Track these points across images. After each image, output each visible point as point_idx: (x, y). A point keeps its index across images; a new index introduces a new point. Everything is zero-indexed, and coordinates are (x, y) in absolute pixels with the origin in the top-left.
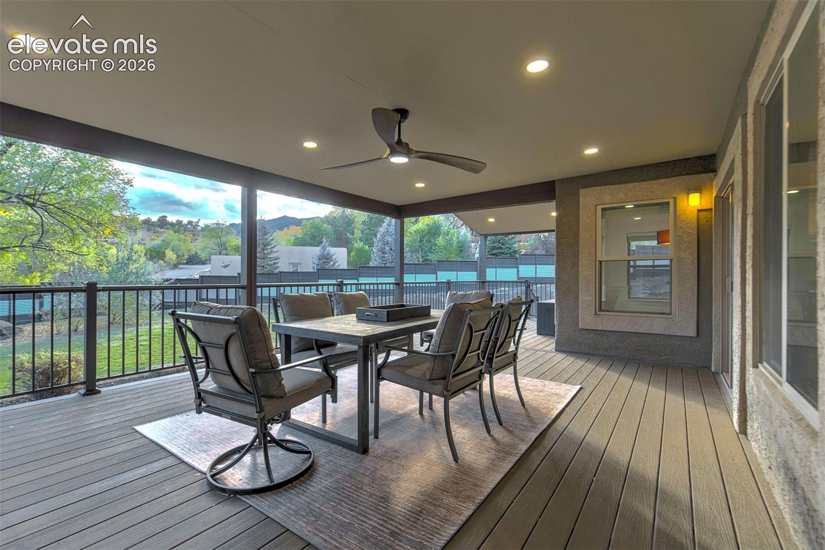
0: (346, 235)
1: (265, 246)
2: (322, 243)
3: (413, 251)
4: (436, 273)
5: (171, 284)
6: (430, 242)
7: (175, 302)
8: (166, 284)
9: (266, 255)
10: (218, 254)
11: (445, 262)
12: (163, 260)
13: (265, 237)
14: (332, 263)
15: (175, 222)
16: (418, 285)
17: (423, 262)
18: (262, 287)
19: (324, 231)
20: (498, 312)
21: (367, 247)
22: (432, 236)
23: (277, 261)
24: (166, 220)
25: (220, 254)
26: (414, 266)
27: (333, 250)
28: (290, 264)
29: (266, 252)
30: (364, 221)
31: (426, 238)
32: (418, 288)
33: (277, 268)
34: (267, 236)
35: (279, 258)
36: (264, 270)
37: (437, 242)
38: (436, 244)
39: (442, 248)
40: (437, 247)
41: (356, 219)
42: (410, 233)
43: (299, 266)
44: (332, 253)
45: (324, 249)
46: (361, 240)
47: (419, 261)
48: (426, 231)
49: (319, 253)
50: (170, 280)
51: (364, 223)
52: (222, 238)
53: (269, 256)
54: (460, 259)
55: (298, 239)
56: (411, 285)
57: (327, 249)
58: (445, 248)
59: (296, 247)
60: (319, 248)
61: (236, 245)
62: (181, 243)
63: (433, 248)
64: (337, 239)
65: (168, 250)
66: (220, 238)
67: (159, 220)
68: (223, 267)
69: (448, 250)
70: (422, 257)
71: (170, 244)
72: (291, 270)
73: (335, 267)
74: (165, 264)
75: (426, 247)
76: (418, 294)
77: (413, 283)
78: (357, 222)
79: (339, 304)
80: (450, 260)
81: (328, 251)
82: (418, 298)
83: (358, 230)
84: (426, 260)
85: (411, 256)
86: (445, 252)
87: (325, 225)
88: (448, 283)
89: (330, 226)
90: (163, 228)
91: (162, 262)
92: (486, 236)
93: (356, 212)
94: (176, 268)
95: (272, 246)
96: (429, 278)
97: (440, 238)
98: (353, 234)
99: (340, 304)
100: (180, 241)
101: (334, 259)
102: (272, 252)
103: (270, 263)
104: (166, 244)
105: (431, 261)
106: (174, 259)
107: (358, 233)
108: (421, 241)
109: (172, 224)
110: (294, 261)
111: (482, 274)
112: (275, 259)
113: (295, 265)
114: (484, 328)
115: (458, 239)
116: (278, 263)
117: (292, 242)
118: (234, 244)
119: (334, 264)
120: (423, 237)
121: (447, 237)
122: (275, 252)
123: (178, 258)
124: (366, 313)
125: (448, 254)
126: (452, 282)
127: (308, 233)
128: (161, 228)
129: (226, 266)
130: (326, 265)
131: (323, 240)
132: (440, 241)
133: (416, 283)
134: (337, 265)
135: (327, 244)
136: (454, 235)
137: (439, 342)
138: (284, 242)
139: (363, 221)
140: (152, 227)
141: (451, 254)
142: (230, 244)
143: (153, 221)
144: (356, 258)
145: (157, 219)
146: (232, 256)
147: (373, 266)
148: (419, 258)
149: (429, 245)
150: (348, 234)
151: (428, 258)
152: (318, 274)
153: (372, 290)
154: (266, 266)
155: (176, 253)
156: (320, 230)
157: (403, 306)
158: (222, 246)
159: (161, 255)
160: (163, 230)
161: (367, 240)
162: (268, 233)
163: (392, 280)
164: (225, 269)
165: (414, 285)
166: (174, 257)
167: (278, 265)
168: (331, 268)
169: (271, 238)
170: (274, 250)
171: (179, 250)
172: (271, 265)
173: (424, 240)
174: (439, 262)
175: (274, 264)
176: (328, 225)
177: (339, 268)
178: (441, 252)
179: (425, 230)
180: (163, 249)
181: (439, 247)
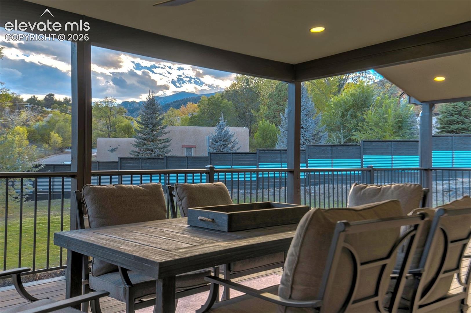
0: (250, 111)
1: (154, 126)
2: (219, 123)
3: (332, 130)
4: (361, 158)
5: (40, 170)
6: (356, 117)
7: (50, 192)
8: (35, 171)
9: (155, 136)
10: (107, 136)
11: (374, 143)
12: (48, 143)
13: (154, 115)
14: (230, 146)
15: (62, 101)
16: (335, 173)
17: (345, 142)
18: (99, 175)
19: (224, 107)
20: (416, 227)
21: (274, 126)
22: (359, 109)
23: (168, 144)
24: (53, 98)
25: (109, 136)
26: (330, 148)
27: (231, 130)
28: (183, 146)
29: (155, 133)
30: (272, 94)
31: (350, 112)
32: (335, 178)
33: (169, 151)
34: (157, 115)
35: (170, 140)
36: (153, 155)
37: (365, 116)
38: (364, 119)
39: (373, 124)
40: (365, 123)
41: (262, 92)
42: (329, 106)
43: (193, 149)
44: (230, 133)
45: (221, 128)
46: (267, 117)
47: (340, 142)
48: (351, 103)
49: (215, 134)
50: (40, 165)
51: (271, 96)
52: (111, 118)
53: (159, 138)
54: (398, 139)
55: (194, 117)
56: (326, 173)
57: (225, 129)
58: (377, 124)
59: (189, 127)
60: (216, 128)
61: (125, 126)
62: (67, 124)
63: (359, 124)
64: (240, 117)
65: (53, 132)
66: (109, 118)
67: (46, 98)
68: (109, 151)
69: (381, 127)
70: (344, 138)
71: (55, 125)
72: (185, 154)
73: (235, 150)
74: (50, 148)
75: (351, 124)
76: (335, 186)
77: (328, 170)
78: (264, 96)
79: (181, 201)
80: (384, 140)
81: (226, 131)
82: (336, 190)
83: (264, 106)
84: (350, 140)
85: (330, 136)
86: (376, 130)
87: (226, 100)
88: (370, 171)
89: (231, 102)
90: (50, 108)
91: (47, 146)
92: (431, 104)
93: (263, 81)
94: (62, 152)
95: (162, 126)
96: (353, 164)
97: (370, 111)
98: (258, 110)
99: (183, 201)
100: (67, 122)
101: (232, 141)
102: (162, 133)
103: (160, 145)
104: (51, 125)
105: (357, 142)
106: (60, 142)
107: (264, 109)
108: (343, 116)
109: (60, 103)
110: (188, 144)
111: (426, 158)
112: (165, 142)
113: (188, 148)
114: (385, 255)
115: (396, 111)
116: (169, 146)
117: (188, 121)
118: (123, 124)
119: (233, 147)
120: (347, 111)
121: (379, 110)
122: (165, 133)
123: (63, 140)
124: (200, 218)
125: (380, 132)
126: (375, 170)
127: (206, 110)
128: (48, 108)
129: (113, 150)
130: (224, 148)
131: (220, 118)
132: (370, 115)
133: (333, 171)
134: (236, 148)
135: (224, 123)
136: (390, 107)
137: (291, 279)
138: (179, 122)
139: (270, 94)
140: (37, 106)
141: (385, 132)
142: (120, 124)
143: (38, 99)
144: (261, 140)
145: (44, 97)
146: (122, 139)
147: (279, 148)
148: (340, 138)
149: (354, 121)
150: (252, 111)
151: (353, 137)
152: (211, 159)
153: (277, 178)
154: (155, 150)
155: (62, 136)
156: (220, 106)
157: (269, 205)
158: (111, 126)
159: (47, 138)
160: (50, 110)
161: (275, 117)
162: (158, 111)
163: (285, 166)
164: (112, 153)
165: (330, 173)
166: (60, 139)
167: (169, 148)
168: (230, 151)
169: (161, 117)
170: (165, 130)
171: (65, 132)
172: (161, 149)
173: (347, 115)
174: (365, 143)
175: (165, 147)
176: (229, 100)
177: (238, 151)
178: (371, 129)
179: (349, 101)
180: (48, 131)
181: (368, 123)
